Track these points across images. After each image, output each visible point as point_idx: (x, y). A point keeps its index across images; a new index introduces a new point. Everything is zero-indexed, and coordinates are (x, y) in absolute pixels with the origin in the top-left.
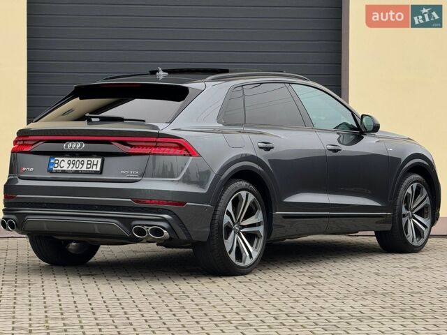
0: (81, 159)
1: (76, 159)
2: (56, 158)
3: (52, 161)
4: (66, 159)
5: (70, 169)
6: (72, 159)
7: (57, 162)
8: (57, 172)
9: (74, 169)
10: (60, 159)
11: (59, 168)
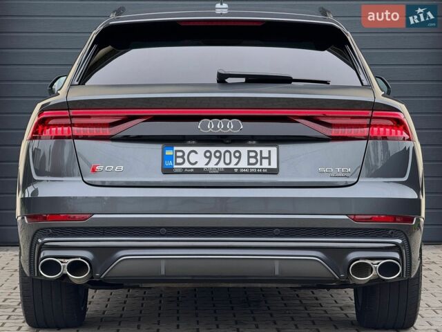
0: (232, 149)
1: (223, 149)
2: (176, 148)
3: (169, 153)
4: (201, 150)
5: (211, 165)
6: (213, 149)
7: (180, 154)
8: (184, 172)
9: (222, 165)
10: (187, 149)
11: (187, 165)
